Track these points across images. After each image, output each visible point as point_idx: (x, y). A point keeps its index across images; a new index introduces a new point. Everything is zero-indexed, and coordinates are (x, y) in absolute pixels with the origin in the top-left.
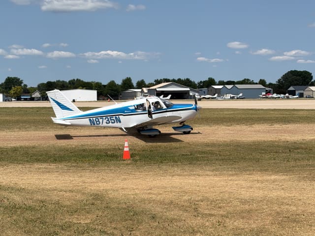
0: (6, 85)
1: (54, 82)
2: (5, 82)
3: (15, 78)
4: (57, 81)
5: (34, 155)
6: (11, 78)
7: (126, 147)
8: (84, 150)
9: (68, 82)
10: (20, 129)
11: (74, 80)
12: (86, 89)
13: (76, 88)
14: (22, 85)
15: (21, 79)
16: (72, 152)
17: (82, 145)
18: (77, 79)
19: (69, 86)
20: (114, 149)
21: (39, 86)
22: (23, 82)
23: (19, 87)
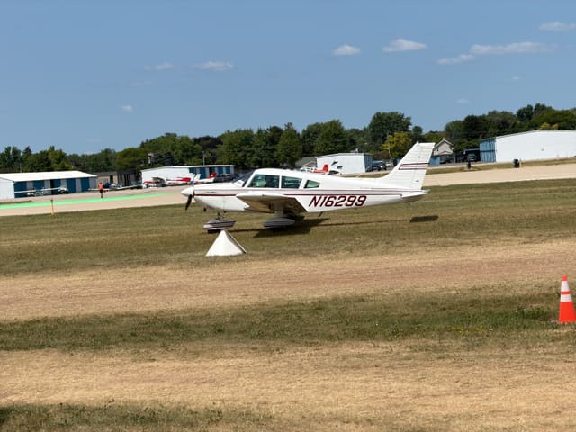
0: (373, 132)
1: (483, 118)
2: (370, 126)
3: (392, 114)
4: (490, 113)
5: (355, 318)
6: (384, 114)
7: (565, 293)
8: (474, 303)
9: (515, 113)
10: (351, 251)
11: (530, 108)
12: (560, 128)
13: (534, 127)
14: (411, 128)
15: (405, 117)
16: (444, 309)
17: (474, 289)
18: (538, 106)
19: (519, 122)
20: (547, 295)
21: (448, 129)
22: (411, 121)
23: (403, 134)
